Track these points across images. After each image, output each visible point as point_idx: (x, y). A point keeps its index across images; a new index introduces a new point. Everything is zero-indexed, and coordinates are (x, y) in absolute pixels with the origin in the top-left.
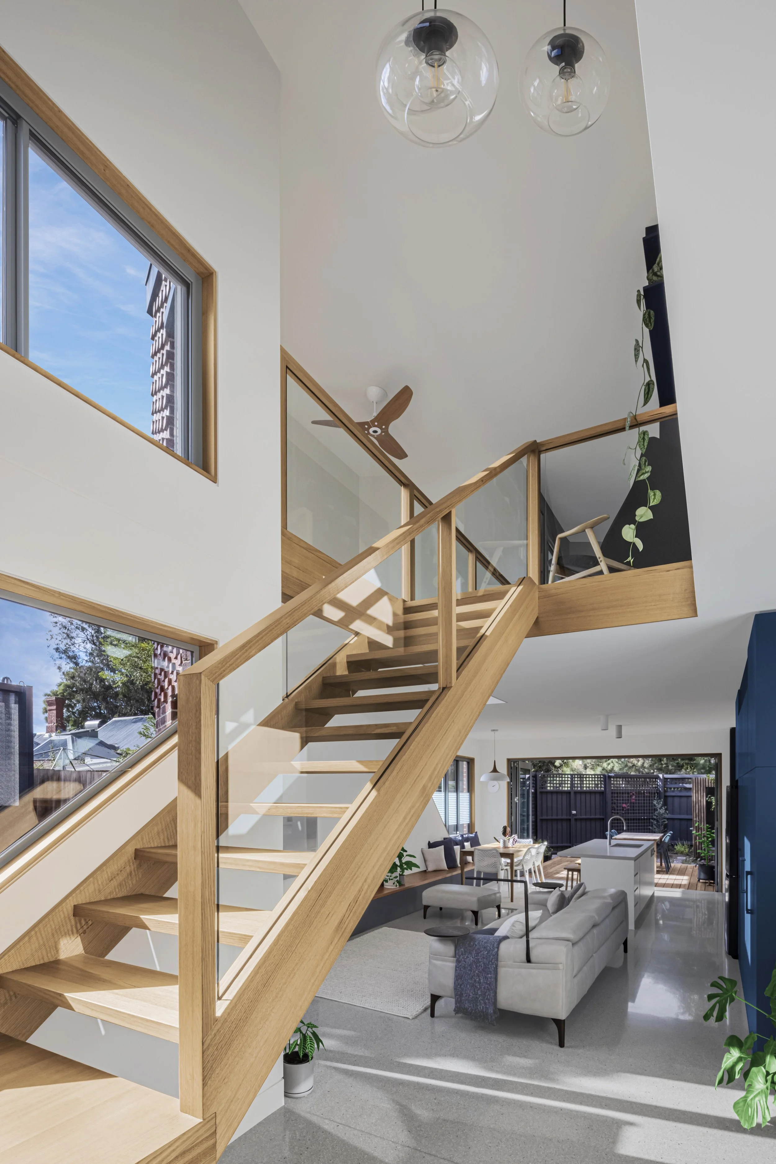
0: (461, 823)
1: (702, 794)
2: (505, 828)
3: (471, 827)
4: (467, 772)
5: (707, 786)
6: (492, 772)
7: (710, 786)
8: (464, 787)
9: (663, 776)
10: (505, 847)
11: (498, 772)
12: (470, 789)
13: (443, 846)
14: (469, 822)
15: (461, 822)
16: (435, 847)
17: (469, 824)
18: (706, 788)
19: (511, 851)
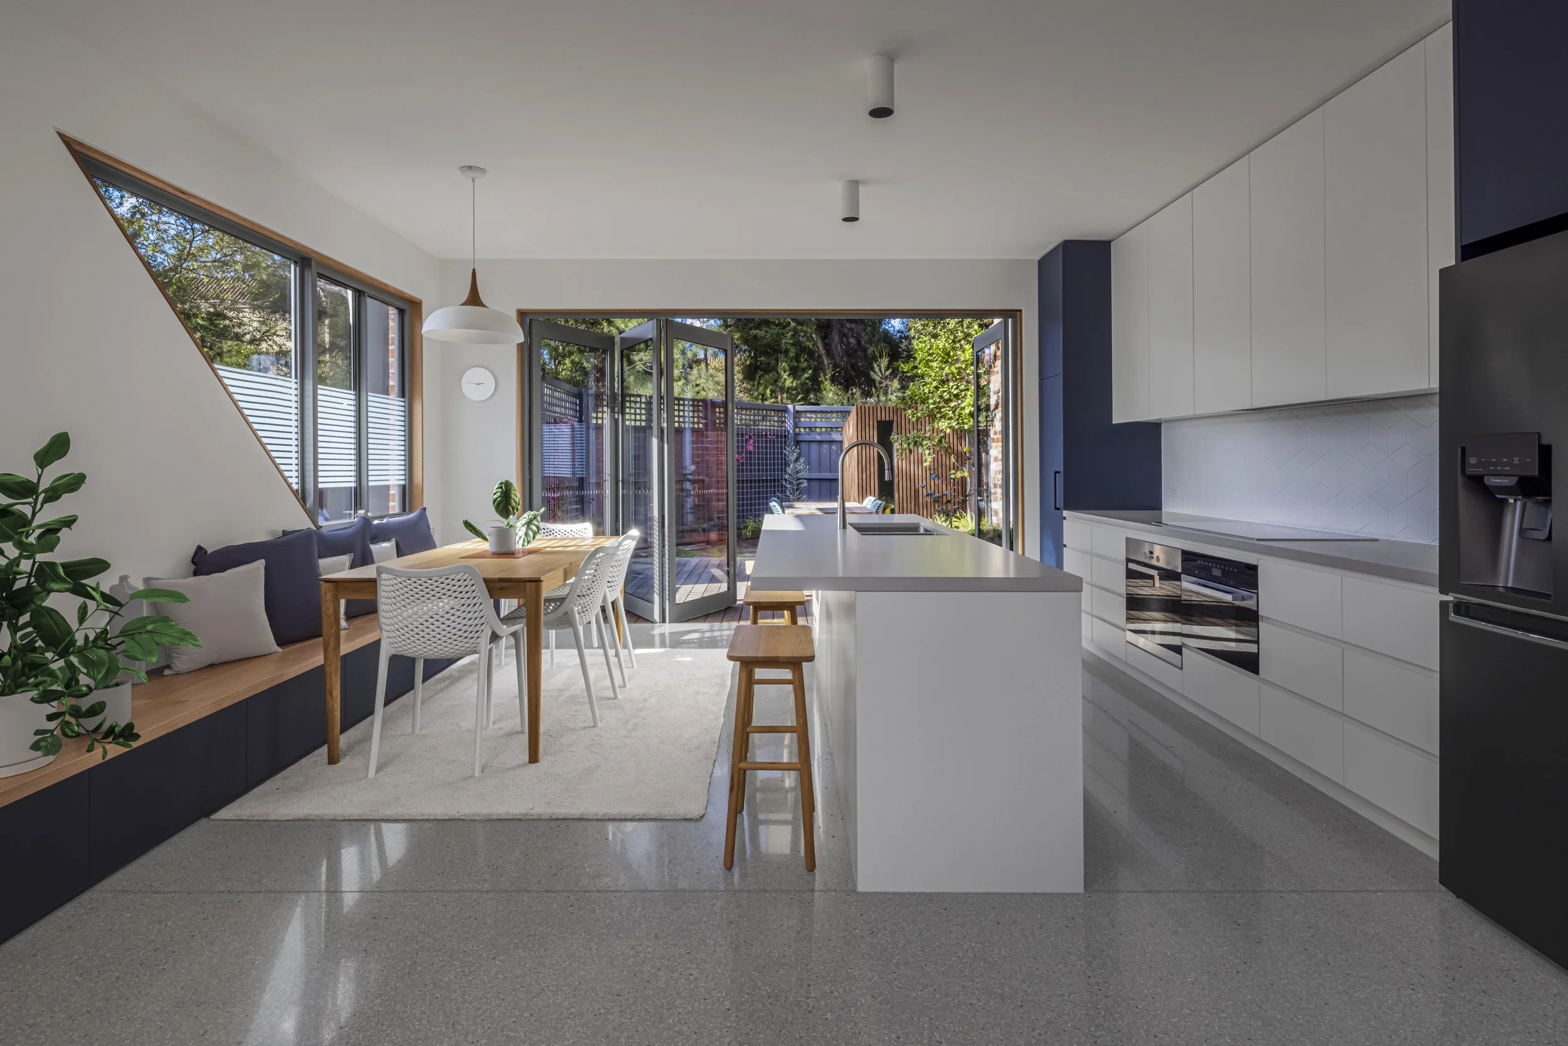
0: (371, 484)
1: (871, 433)
2: (506, 490)
3: (408, 494)
4: (396, 342)
5: (879, 419)
6: (468, 303)
7: (883, 419)
8: (391, 383)
9: (794, 407)
10: (505, 552)
11: (484, 306)
12: (408, 388)
13: (261, 564)
14: (403, 483)
15: (374, 480)
16: (223, 570)
17: (404, 487)
18: (878, 421)
19: (522, 568)
